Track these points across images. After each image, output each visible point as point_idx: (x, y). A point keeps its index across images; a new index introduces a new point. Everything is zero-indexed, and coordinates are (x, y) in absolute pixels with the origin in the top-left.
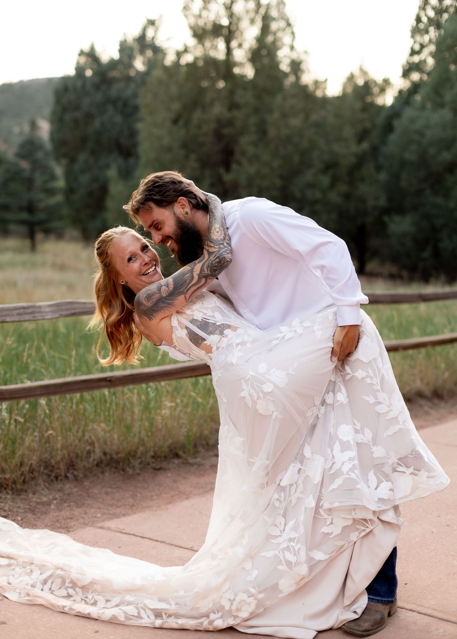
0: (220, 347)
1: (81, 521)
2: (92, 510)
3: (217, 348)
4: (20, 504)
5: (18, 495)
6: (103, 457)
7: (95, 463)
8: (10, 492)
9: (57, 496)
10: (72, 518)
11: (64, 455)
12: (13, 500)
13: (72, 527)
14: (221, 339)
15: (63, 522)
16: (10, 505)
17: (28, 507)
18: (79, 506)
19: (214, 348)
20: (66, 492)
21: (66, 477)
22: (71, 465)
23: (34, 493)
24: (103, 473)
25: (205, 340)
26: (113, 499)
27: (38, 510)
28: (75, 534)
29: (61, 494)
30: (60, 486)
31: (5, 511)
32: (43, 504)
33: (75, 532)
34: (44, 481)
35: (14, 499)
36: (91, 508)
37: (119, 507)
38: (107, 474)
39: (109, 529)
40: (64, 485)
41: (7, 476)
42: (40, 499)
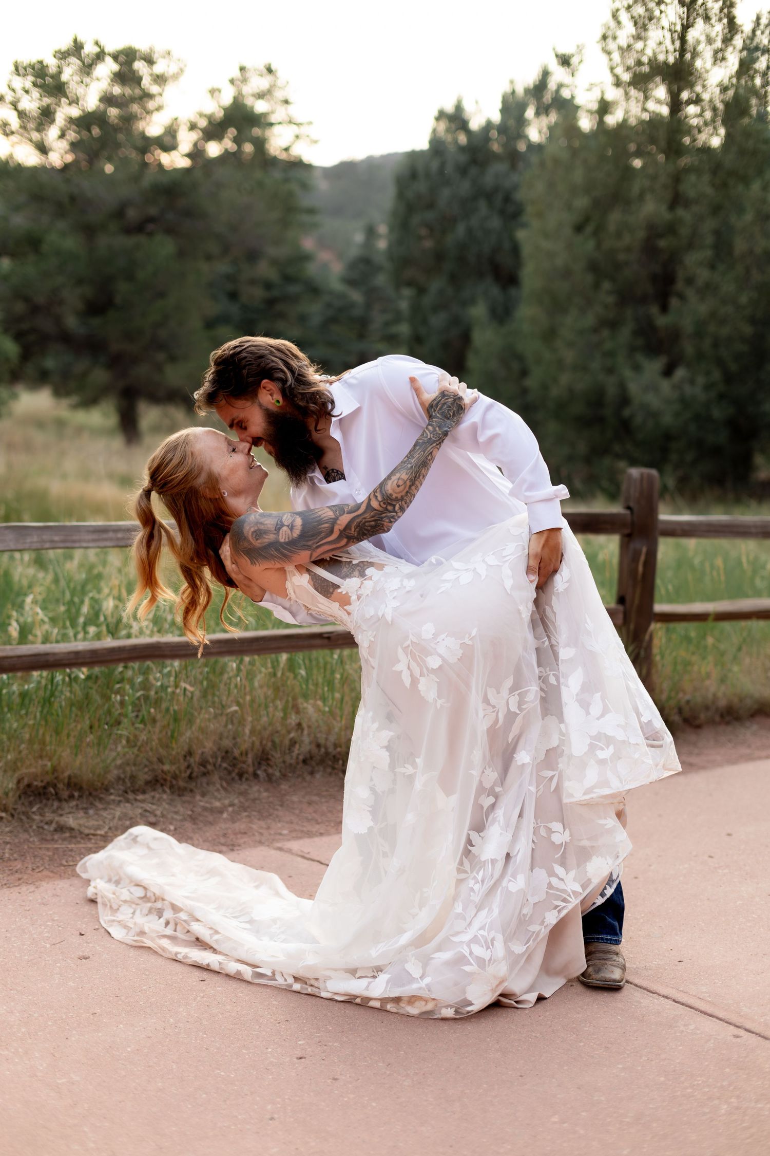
0: (362, 595)
1: (257, 838)
2: (279, 825)
3: (359, 598)
4: (180, 808)
5: (179, 796)
6: (315, 750)
7: (301, 758)
8: (168, 791)
9: (236, 801)
10: (245, 833)
11: (253, 743)
13: (239, 845)
14: (362, 583)
15: (232, 837)
16: (165, 808)
17: (190, 813)
18: (262, 817)
20: (252, 796)
21: (256, 775)
22: (263, 759)
23: (203, 795)
24: (312, 773)
25: (338, 587)
26: (315, 812)
27: (201, 818)
28: (238, 854)
29: (242, 799)
30: (244, 786)
31: (156, 816)
32: (212, 810)
33: (239, 852)
34: (221, 778)
35: (172, 800)
36: (279, 821)
37: (318, 823)
38: (318, 776)
39: (290, 851)
40: (250, 786)
41: (166, 767)
42: (210, 803)
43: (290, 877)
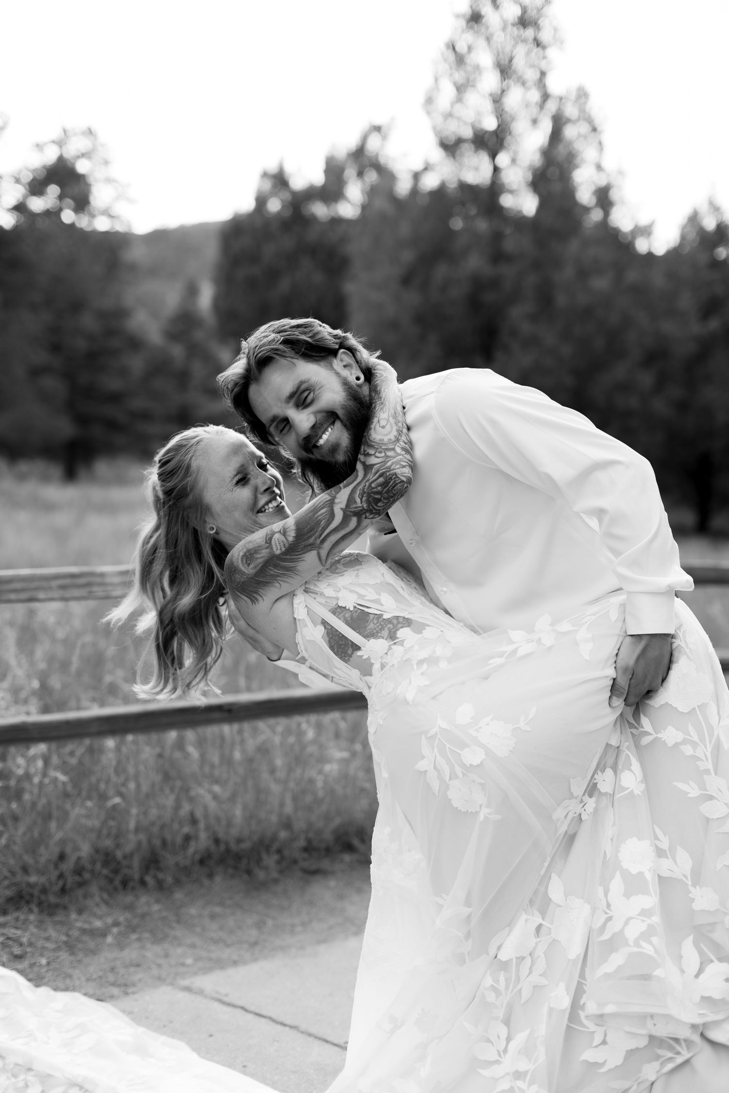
0: (387, 664)
1: (155, 971)
2: (179, 951)
4: (52, 933)
5: (51, 915)
6: (213, 848)
7: (198, 857)
8: (36, 909)
9: (121, 919)
10: (138, 965)
11: (139, 843)
12: (40, 925)
13: (134, 985)
14: (390, 648)
15: (122, 971)
16: (32, 934)
17: (64, 938)
18: (158, 940)
19: (376, 666)
20: (139, 911)
21: (143, 883)
22: (152, 862)
23: (80, 912)
24: (210, 876)
25: (359, 648)
26: (221, 928)
27: (80, 946)
28: (136, 1000)
29: (128, 915)
30: (129, 899)
31: (21, 945)
32: (93, 933)
33: (136, 996)
34: (101, 889)
35: (41, 922)
36: (179, 945)
37: (228, 946)
38: (218, 879)
39: (200, 992)
40: (137, 897)
41: (33, 879)
42: (90, 923)
43: (211, 1036)
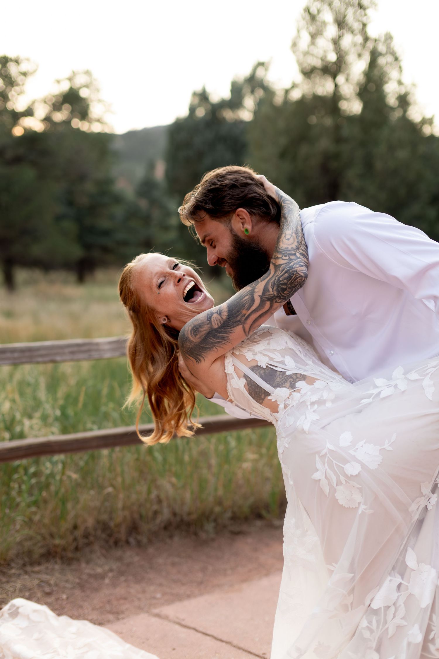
0: (289, 405)
1: (136, 603)
2: (152, 588)
3: (286, 407)
4: (70, 577)
5: (69, 564)
6: (172, 519)
7: (163, 525)
8: (59, 561)
9: (114, 567)
10: (125, 599)
11: (125, 517)
12: (62, 572)
13: (123, 612)
14: (291, 394)
15: (115, 603)
16: (57, 578)
17: (77, 581)
18: (138, 581)
19: (281, 406)
20: (126, 561)
21: (128, 542)
22: (134, 528)
23: (88, 562)
24: (171, 537)
25: (269, 394)
26: (179, 572)
27: (88, 586)
29: (118, 564)
30: (118, 553)
31: (50, 585)
32: (96, 577)
33: (125, 621)
34: (101, 547)
35: (63, 570)
36: (152, 584)
37: (184, 585)
38: (176, 539)
39: (166, 618)
40: (124, 552)
41: (57, 541)
42: (94, 570)
